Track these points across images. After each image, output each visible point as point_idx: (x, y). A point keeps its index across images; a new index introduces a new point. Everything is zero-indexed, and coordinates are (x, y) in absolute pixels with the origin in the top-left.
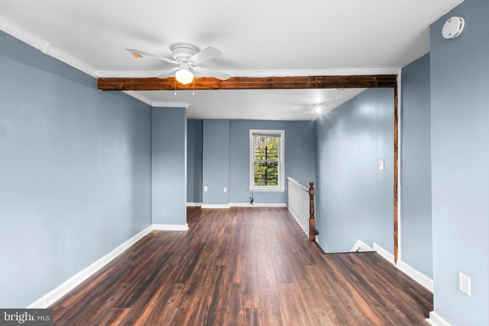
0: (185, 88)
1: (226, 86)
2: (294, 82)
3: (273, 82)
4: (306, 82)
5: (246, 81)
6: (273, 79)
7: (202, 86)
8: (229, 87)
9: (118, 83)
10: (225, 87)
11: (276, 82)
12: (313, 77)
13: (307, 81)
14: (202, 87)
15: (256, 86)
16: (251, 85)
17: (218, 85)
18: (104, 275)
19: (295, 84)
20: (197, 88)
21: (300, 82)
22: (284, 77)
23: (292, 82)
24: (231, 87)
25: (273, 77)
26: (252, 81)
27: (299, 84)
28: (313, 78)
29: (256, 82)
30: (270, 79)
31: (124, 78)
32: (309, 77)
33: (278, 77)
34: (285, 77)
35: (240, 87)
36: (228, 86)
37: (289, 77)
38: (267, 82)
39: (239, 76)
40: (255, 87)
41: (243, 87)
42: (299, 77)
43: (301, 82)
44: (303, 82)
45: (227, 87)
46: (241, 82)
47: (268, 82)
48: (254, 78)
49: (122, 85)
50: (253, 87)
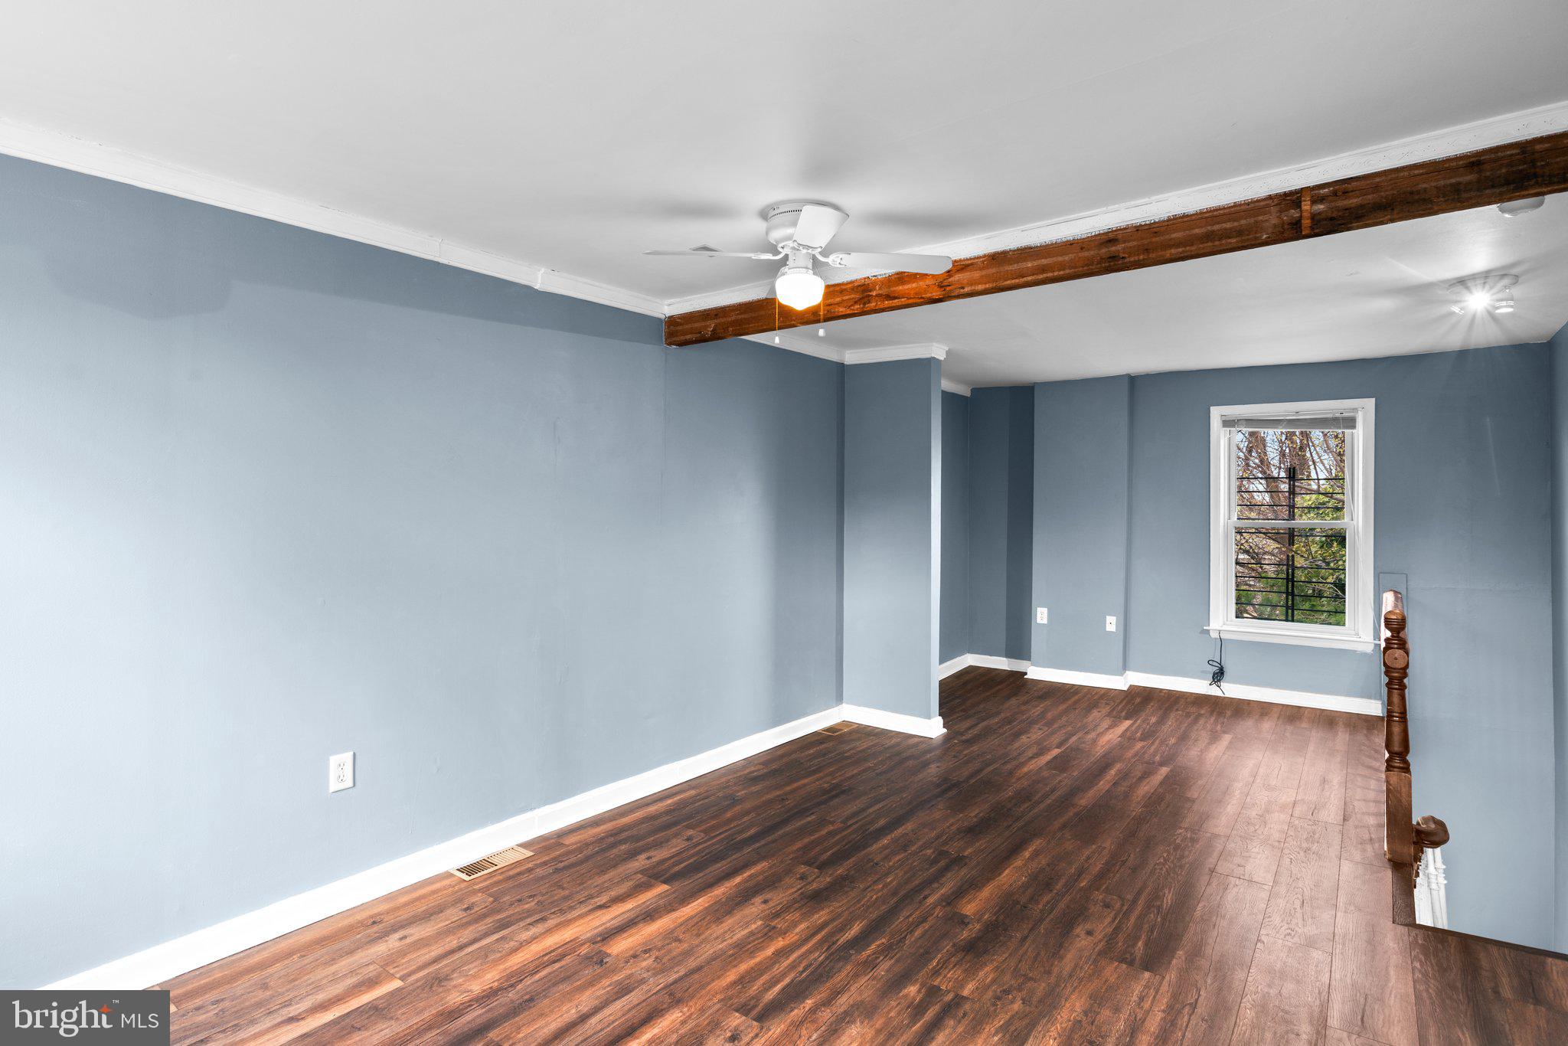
0: (851, 312)
1: (963, 288)
2: (1203, 230)
3: (1120, 247)
4: (1256, 222)
5: (1025, 260)
6: (1120, 237)
7: (895, 298)
8: (973, 288)
9: (703, 324)
10: (962, 290)
11: (1131, 244)
12: (1285, 194)
13: (1261, 218)
14: (896, 301)
15: (1059, 270)
16: (1043, 269)
17: (941, 287)
18: (669, 801)
19: (1208, 237)
20: (881, 306)
21: (1228, 225)
22: (1164, 221)
23: (1197, 231)
24: (980, 287)
25: (1120, 230)
26: (1046, 258)
27: (1227, 234)
28: (1292, 199)
29: (1060, 259)
30: (1109, 238)
31: (716, 309)
32: (1270, 197)
33: (1141, 225)
34: (1169, 220)
35: (1008, 282)
36: (971, 285)
37: (1185, 216)
38: (1099, 250)
39: (1002, 249)
40: (1056, 274)
41: (1017, 281)
42: (1224, 208)
43: (1236, 224)
44: (1243, 222)
45: (967, 290)
46: (1010, 268)
47: (1104, 251)
48: (1052, 244)
49: (711, 325)
50: (1050, 275)
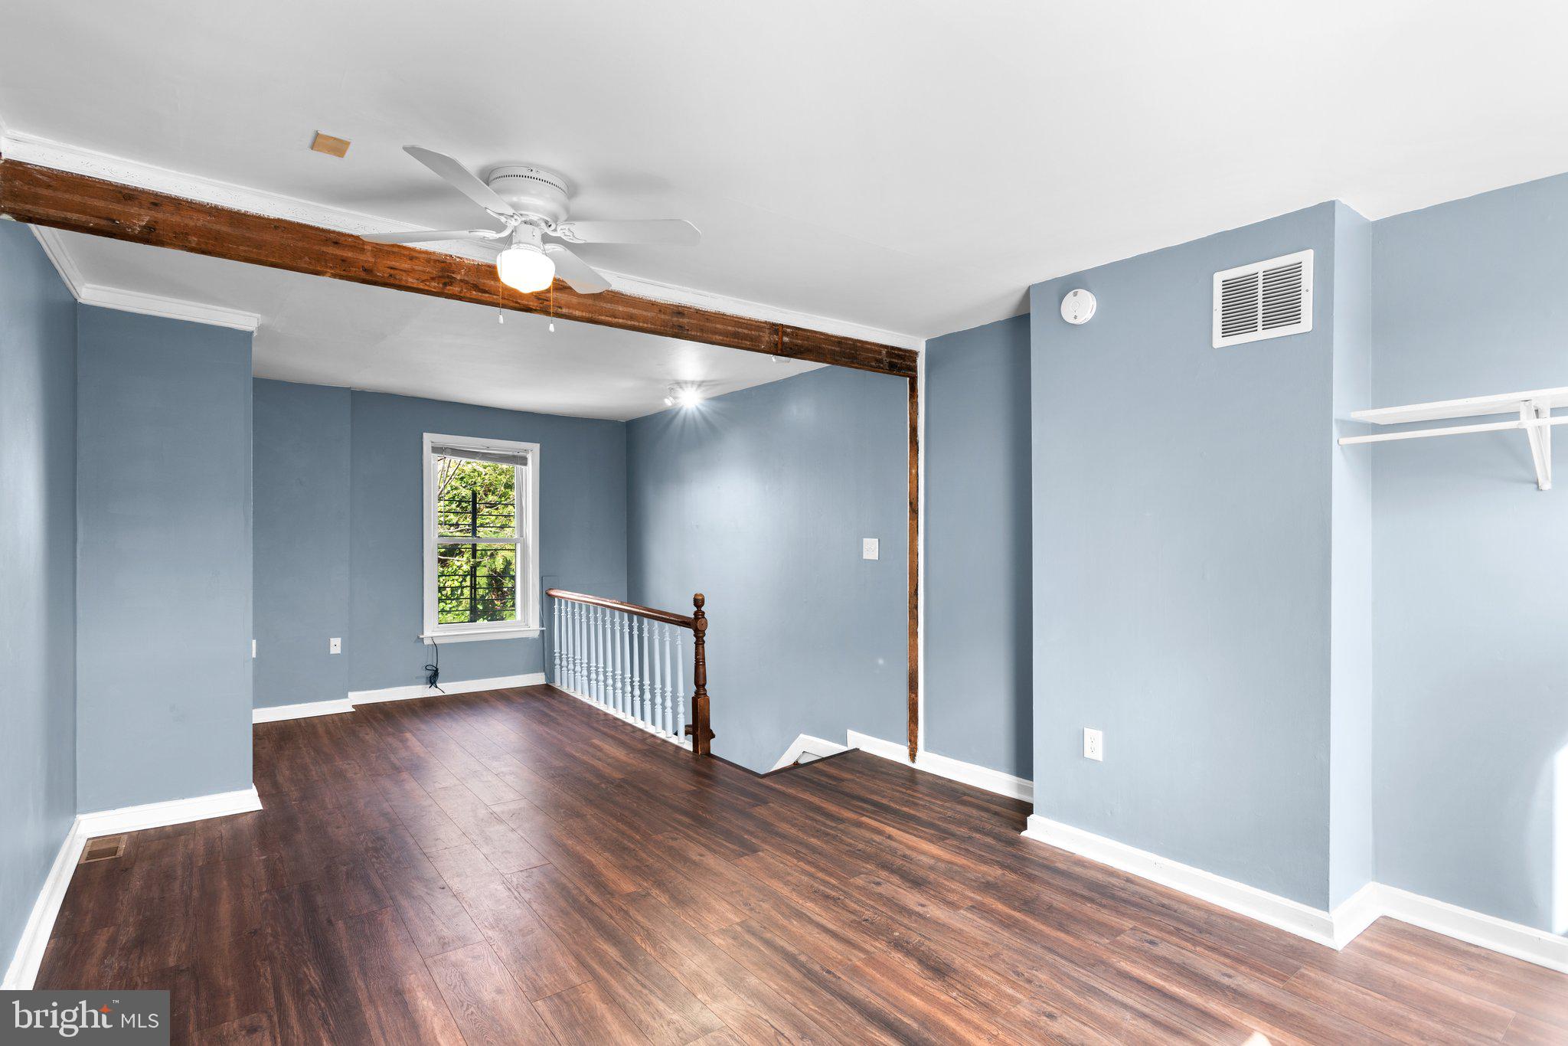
0: (426, 288)
1: (560, 308)
2: (733, 329)
3: (686, 320)
4: (759, 336)
5: (617, 303)
6: (686, 312)
7: (485, 292)
8: (571, 311)
9: (118, 207)
10: (559, 310)
11: (692, 321)
12: (774, 325)
13: (761, 334)
14: (487, 295)
15: (644, 322)
16: (631, 317)
17: (539, 299)
19: (736, 335)
20: (468, 295)
21: (746, 331)
22: (712, 313)
23: (730, 328)
24: (577, 313)
25: (686, 307)
26: (634, 308)
27: (745, 337)
28: (776, 328)
29: (645, 313)
30: (679, 311)
32: (766, 322)
33: (699, 310)
34: (715, 314)
35: (603, 318)
36: (569, 308)
37: (724, 315)
38: (672, 317)
40: (641, 324)
41: (610, 319)
42: (744, 319)
43: (750, 332)
44: (753, 333)
45: (565, 311)
46: (605, 305)
47: (675, 319)
48: (639, 298)
49: (142, 219)
50: (636, 324)
